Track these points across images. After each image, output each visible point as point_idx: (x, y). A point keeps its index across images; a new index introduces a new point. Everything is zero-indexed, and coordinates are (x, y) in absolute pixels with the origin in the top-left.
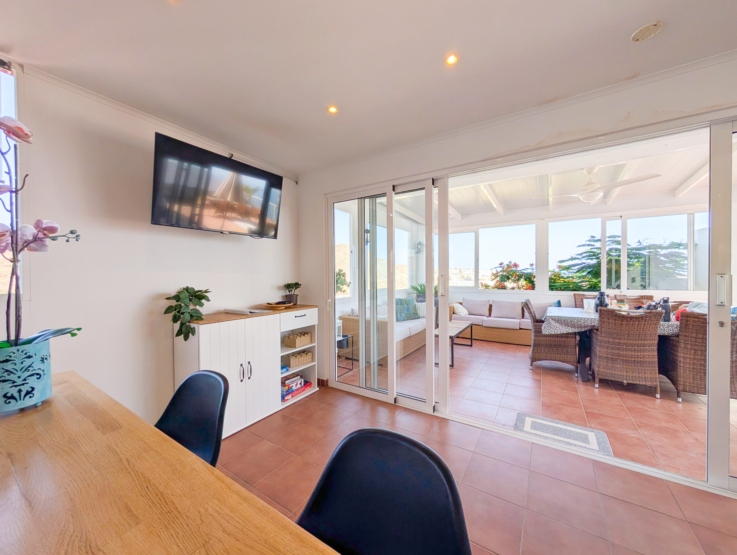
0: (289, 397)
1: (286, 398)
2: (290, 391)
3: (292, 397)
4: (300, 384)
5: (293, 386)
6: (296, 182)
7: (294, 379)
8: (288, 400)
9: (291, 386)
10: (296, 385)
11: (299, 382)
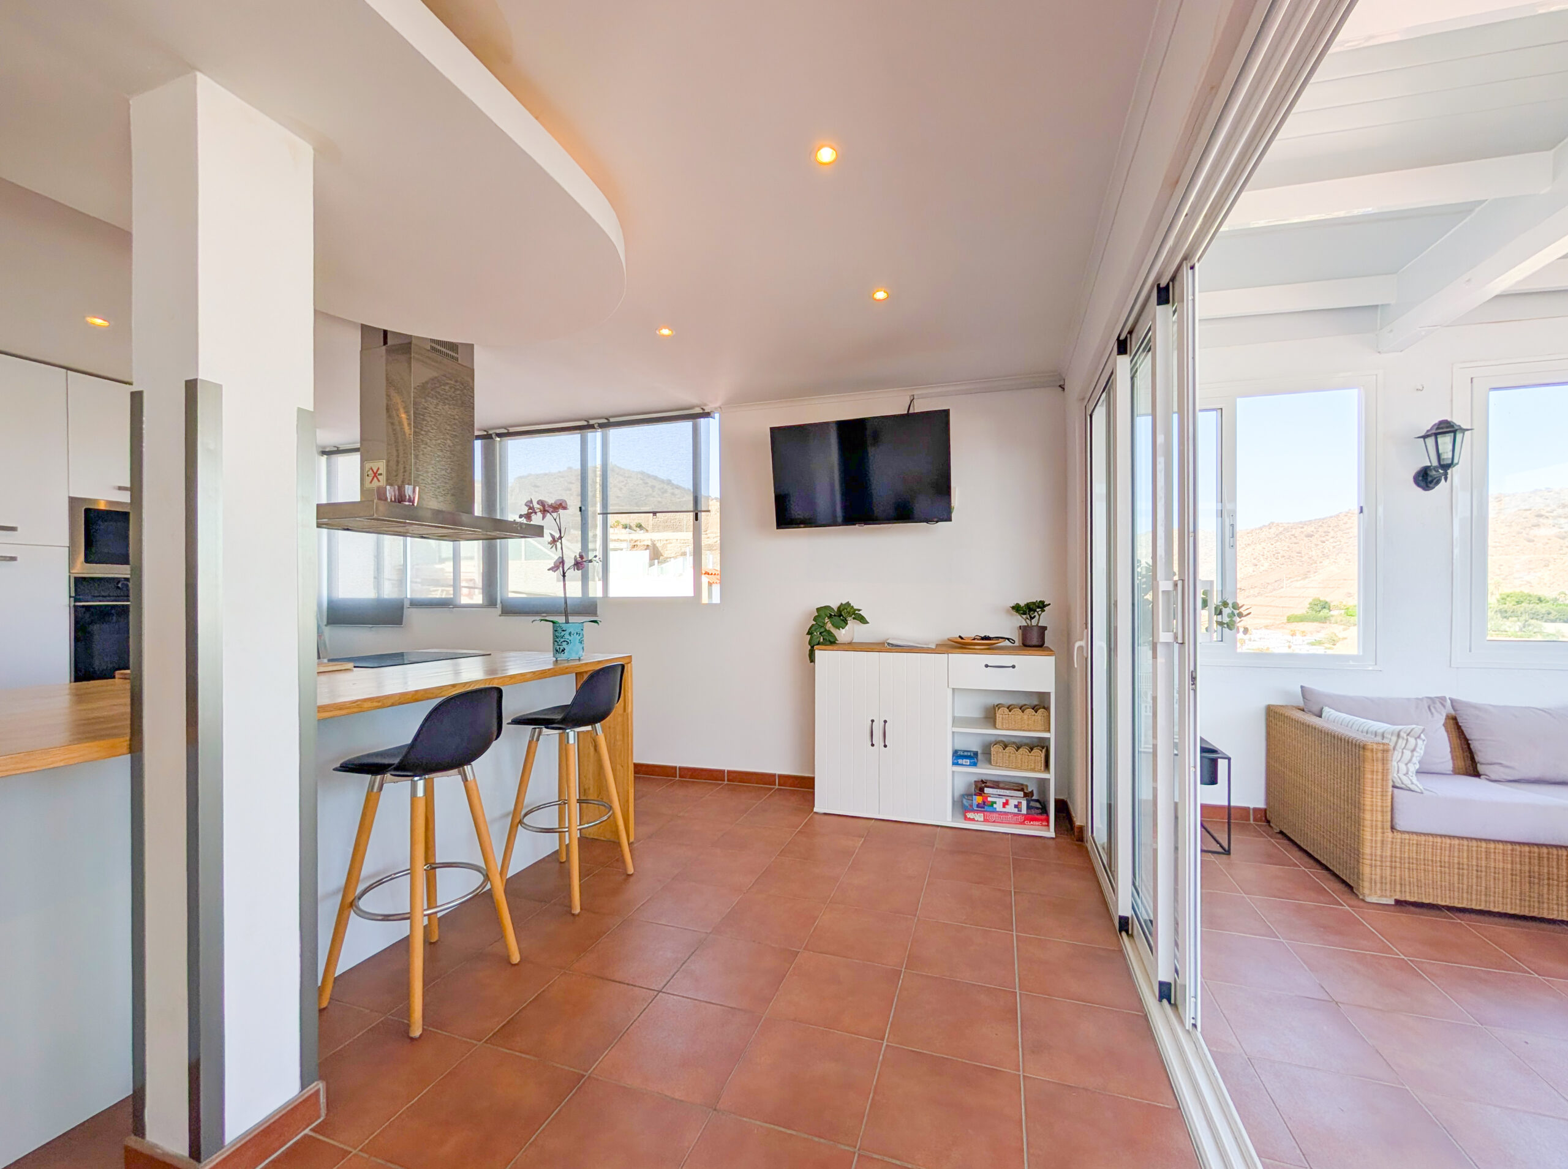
0: (979, 817)
1: (970, 815)
2: (986, 808)
3: (985, 820)
4: (1016, 806)
5: (995, 803)
6: (1060, 386)
7: (1008, 792)
8: (973, 820)
9: (989, 799)
10: (1005, 804)
11: (1013, 802)
